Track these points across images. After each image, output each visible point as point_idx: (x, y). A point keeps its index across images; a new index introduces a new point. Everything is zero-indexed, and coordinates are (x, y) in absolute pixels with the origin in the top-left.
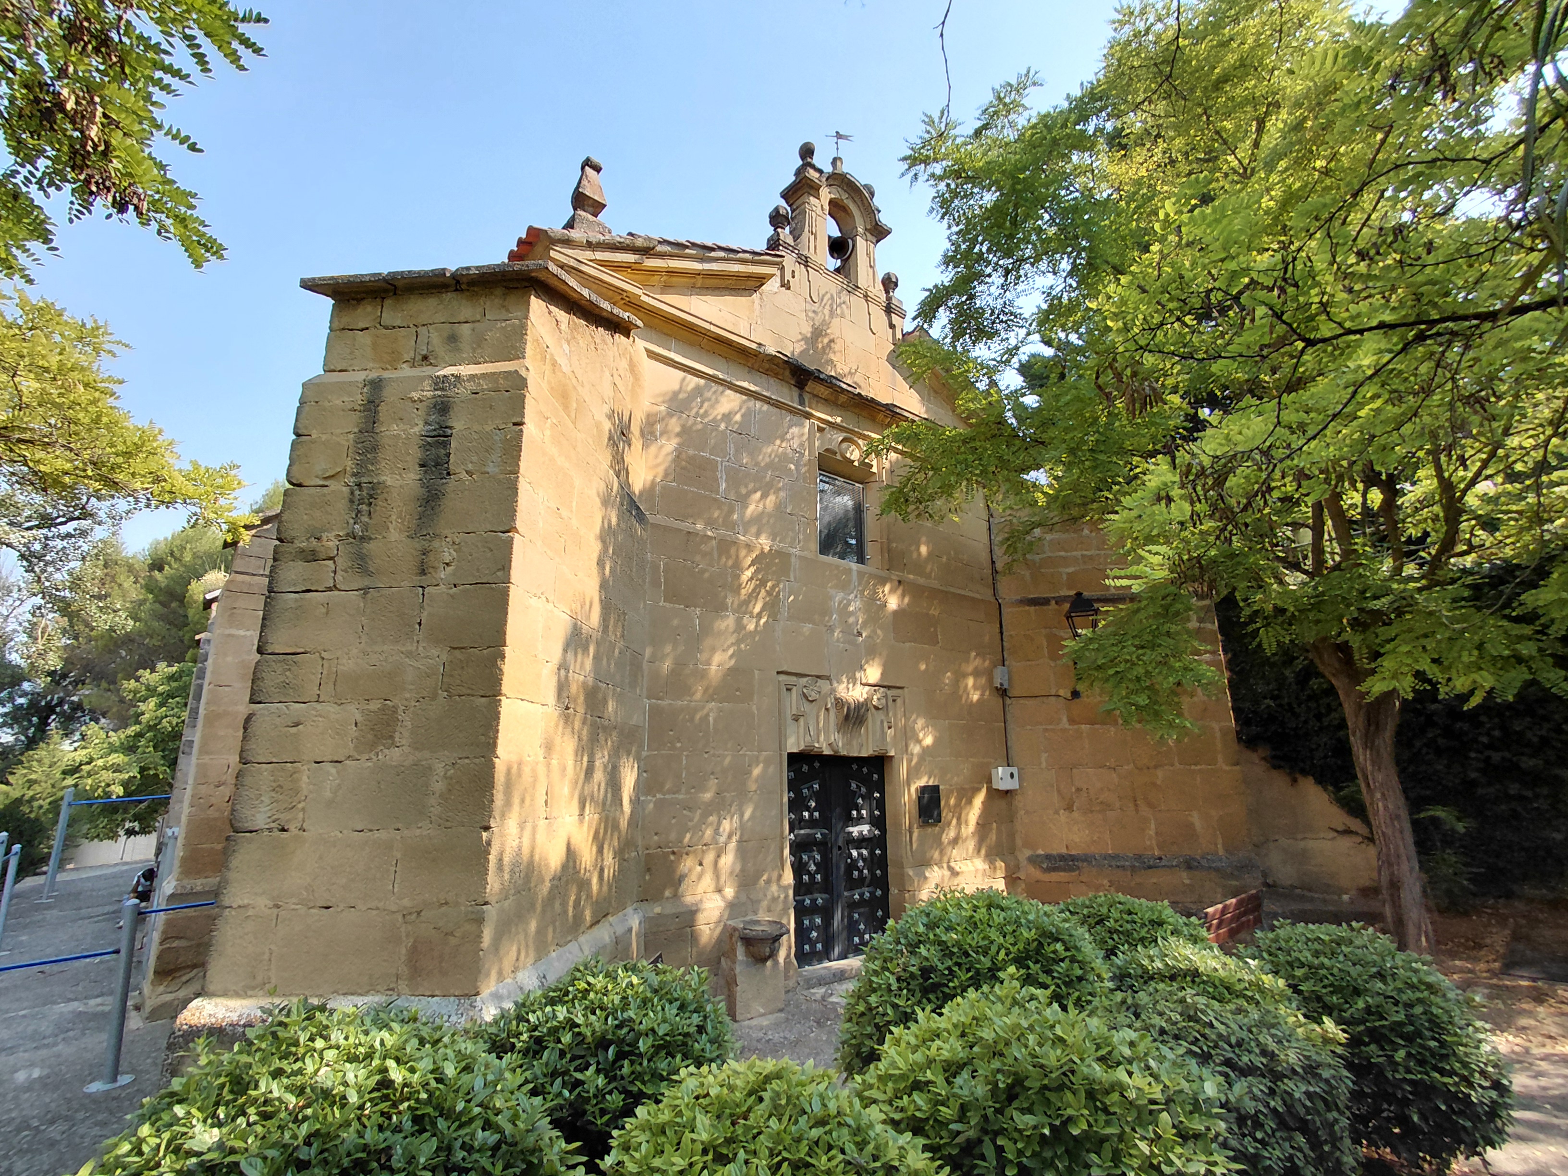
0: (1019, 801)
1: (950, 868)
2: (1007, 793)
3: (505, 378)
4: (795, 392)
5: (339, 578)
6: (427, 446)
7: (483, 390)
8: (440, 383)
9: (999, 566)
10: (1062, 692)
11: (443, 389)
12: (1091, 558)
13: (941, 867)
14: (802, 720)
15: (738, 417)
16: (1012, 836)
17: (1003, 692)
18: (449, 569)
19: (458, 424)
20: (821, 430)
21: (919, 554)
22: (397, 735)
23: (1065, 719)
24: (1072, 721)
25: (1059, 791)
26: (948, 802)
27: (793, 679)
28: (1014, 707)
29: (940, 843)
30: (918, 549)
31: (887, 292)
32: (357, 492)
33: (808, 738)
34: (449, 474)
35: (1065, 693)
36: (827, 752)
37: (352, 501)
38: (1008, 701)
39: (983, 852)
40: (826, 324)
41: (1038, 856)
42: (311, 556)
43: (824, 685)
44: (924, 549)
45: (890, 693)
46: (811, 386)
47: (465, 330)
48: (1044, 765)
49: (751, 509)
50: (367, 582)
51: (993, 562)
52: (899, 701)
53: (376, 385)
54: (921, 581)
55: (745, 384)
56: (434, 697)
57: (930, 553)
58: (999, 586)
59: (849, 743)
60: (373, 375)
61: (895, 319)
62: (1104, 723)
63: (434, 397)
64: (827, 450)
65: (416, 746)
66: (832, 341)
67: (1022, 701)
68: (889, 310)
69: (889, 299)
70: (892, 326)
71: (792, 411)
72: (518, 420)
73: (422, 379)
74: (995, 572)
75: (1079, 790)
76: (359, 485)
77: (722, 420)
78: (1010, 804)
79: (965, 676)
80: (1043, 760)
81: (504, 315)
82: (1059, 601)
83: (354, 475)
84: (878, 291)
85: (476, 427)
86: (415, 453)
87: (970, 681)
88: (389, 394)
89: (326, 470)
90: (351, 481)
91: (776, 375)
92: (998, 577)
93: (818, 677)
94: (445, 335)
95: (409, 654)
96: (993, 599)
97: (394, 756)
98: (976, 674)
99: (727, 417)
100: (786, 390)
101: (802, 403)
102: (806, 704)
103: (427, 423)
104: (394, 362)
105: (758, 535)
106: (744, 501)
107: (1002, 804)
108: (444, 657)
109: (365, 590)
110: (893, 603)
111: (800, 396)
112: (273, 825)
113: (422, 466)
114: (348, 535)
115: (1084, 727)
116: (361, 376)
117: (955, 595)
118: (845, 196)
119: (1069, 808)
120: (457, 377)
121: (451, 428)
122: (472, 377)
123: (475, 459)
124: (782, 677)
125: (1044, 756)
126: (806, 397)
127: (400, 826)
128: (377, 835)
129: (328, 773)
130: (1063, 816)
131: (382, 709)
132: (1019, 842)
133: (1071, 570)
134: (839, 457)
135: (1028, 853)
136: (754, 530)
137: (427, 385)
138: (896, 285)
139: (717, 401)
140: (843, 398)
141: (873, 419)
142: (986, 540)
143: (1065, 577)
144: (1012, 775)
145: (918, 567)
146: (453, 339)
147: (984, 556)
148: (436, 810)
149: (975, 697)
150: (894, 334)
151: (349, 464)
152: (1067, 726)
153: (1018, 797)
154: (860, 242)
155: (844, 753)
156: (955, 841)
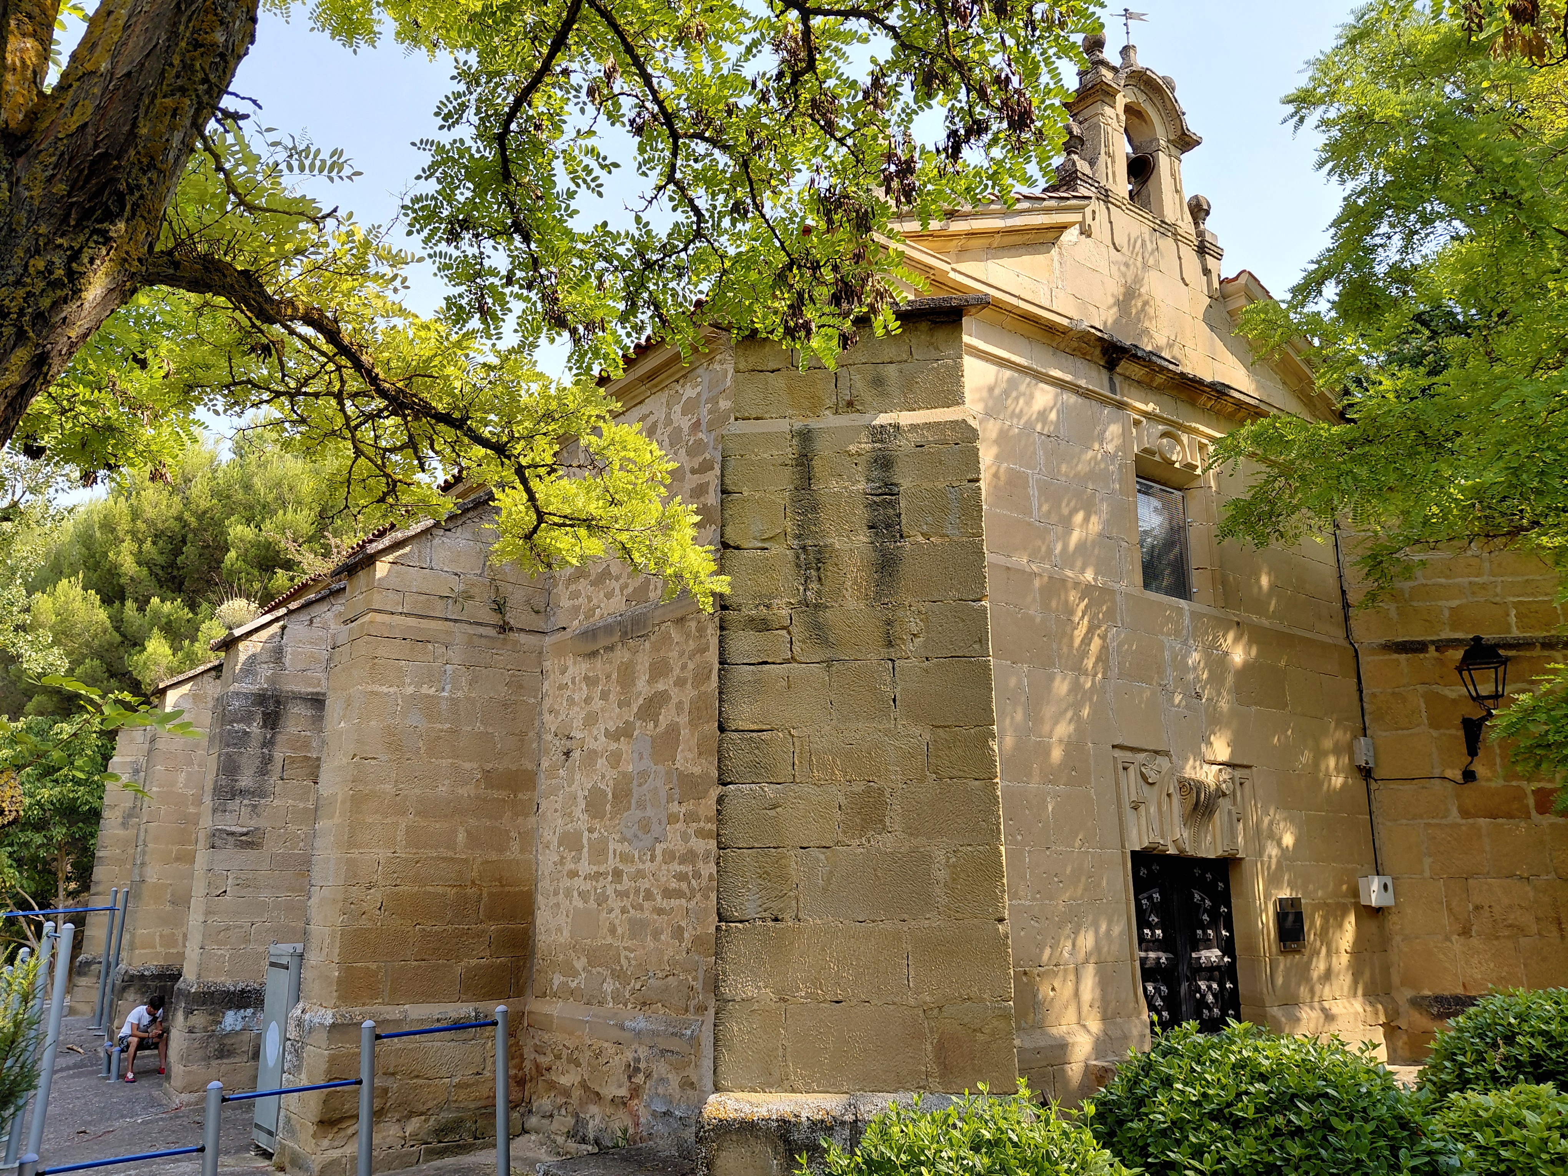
0: (1394, 923)
1: (1323, 1010)
2: (1377, 912)
3: (953, 429)
4: (1105, 375)
5: (796, 648)
6: (872, 506)
7: (929, 442)
8: (879, 434)
9: (1351, 598)
10: (1449, 773)
11: (882, 441)
12: (1483, 586)
13: (1312, 1008)
14: (1142, 808)
15: (1053, 416)
16: (1386, 969)
17: (1366, 773)
18: (916, 640)
19: (906, 482)
20: (1137, 423)
21: (1260, 587)
22: (887, 819)
23: (1455, 812)
24: (1465, 813)
25: (1450, 909)
26: (1314, 923)
27: (1128, 755)
28: (1383, 794)
29: (1307, 979)
30: (1258, 580)
31: (1196, 224)
32: (802, 557)
33: (1152, 835)
34: (901, 536)
35: (1456, 774)
36: (1172, 851)
37: (798, 566)
38: (1373, 786)
39: (1360, 992)
40: (1138, 280)
41: (1424, 998)
42: (763, 626)
43: (1163, 763)
44: (1265, 581)
45: (1238, 773)
46: (1124, 366)
47: (891, 371)
48: (1427, 874)
49: (1075, 537)
50: (828, 654)
51: (1343, 592)
52: (1247, 784)
53: (805, 436)
54: (1265, 622)
55: (1057, 373)
56: (922, 779)
57: (1273, 586)
58: (1352, 623)
59: (1196, 840)
60: (798, 425)
61: (1210, 262)
62: (1510, 816)
63: (874, 450)
64: (1145, 450)
65: (912, 831)
66: (1146, 303)
67: (1393, 785)
68: (1202, 250)
69: (1200, 234)
70: (1206, 272)
71: (1104, 401)
72: (974, 476)
73: (857, 430)
74: (1346, 606)
75: (1477, 908)
76: (804, 548)
77: (1037, 420)
78: (1381, 928)
79: (1325, 754)
80: (1426, 867)
81: (934, 354)
82: (1442, 646)
83: (798, 537)
84: (1186, 225)
85: (926, 485)
86: (861, 515)
87: (1332, 762)
88: (823, 449)
89: (763, 532)
90: (795, 543)
91: (1084, 356)
92: (1352, 612)
93: (1156, 752)
94: (869, 378)
95: (887, 732)
96: (1346, 644)
97: (887, 842)
98: (1337, 751)
99: (1042, 415)
100: (1094, 374)
101: (1113, 390)
102: (1146, 788)
103: (869, 480)
104: (814, 407)
105: (1083, 571)
106: (1067, 524)
107: (1372, 926)
108: (927, 736)
109: (829, 663)
110: (1238, 656)
111: (1111, 379)
112: (764, 914)
113: (870, 527)
114: (800, 602)
115: (1482, 822)
116: (784, 426)
117: (1302, 639)
118: (1142, 98)
119: (1465, 932)
120: (897, 427)
121: (896, 485)
122: (914, 427)
123: (930, 519)
124: (1117, 753)
125: (1428, 861)
126: (1117, 380)
127: (906, 916)
128: (882, 925)
129: (818, 860)
130: (1457, 944)
131: (868, 791)
132: (1396, 978)
133: (1454, 603)
134: (1157, 458)
135: (1409, 993)
136: (1079, 563)
137: (864, 437)
138: (1207, 213)
139: (1032, 396)
140: (1160, 379)
141: (1193, 403)
142: (1332, 561)
143: (1447, 613)
144: (1385, 887)
145: (1258, 605)
146: (878, 382)
147: (1332, 583)
148: (943, 900)
149: (1338, 781)
150: (1209, 283)
151: (789, 526)
152: (1459, 820)
153: (1394, 918)
154: (1163, 160)
155: (1190, 851)
156: (1328, 975)
